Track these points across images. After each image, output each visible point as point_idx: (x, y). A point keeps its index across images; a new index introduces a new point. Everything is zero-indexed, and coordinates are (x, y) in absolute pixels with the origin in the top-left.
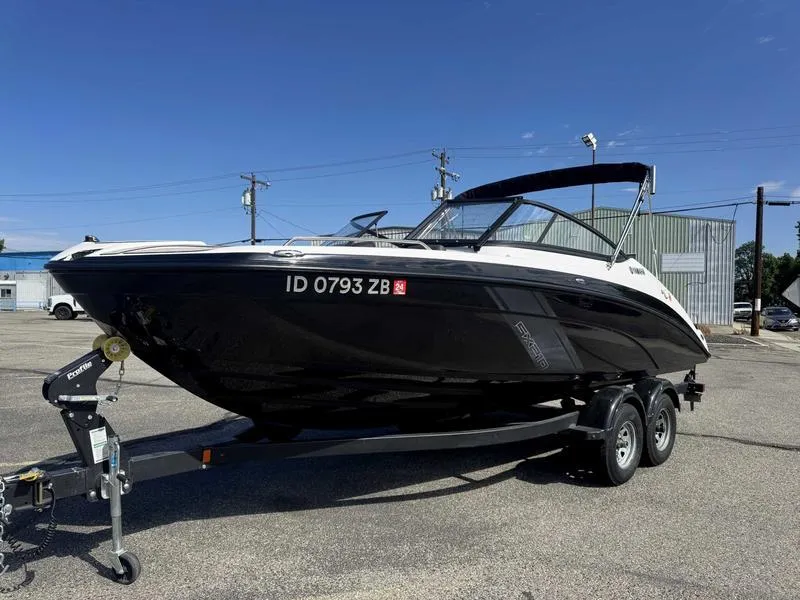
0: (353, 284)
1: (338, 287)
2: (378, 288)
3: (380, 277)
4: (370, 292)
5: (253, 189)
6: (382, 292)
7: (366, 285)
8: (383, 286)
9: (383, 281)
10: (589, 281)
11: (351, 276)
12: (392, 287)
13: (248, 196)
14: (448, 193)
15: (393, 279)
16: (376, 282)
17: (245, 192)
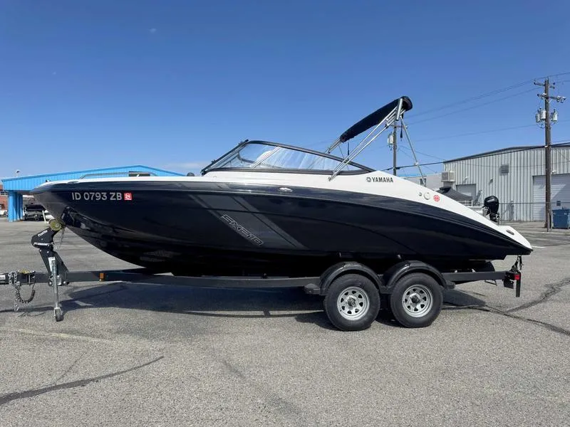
0: (102, 196)
1: (95, 197)
2: (115, 197)
3: (116, 192)
4: (111, 199)
5: (395, 132)
6: (118, 199)
7: (109, 196)
8: (118, 196)
9: (118, 193)
10: (297, 190)
11: (100, 192)
12: (123, 197)
13: (392, 137)
14: (553, 114)
15: (123, 193)
16: (114, 194)
17: (390, 135)
